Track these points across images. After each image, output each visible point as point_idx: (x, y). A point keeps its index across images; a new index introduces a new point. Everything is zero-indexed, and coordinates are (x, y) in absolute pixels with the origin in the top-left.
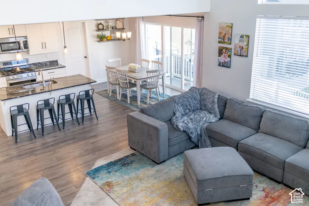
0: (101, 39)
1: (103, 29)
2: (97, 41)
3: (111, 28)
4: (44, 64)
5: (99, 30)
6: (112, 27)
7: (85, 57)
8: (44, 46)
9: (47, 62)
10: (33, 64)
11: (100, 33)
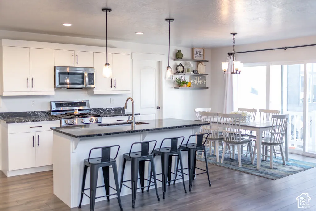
0: (180, 84)
1: (183, 72)
2: (174, 88)
3: (192, 72)
4: (108, 111)
5: (177, 72)
6: (194, 71)
7: (158, 108)
8: (113, 83)
9: (111, 108)
10: (93, 109)
11: (179, 76)
